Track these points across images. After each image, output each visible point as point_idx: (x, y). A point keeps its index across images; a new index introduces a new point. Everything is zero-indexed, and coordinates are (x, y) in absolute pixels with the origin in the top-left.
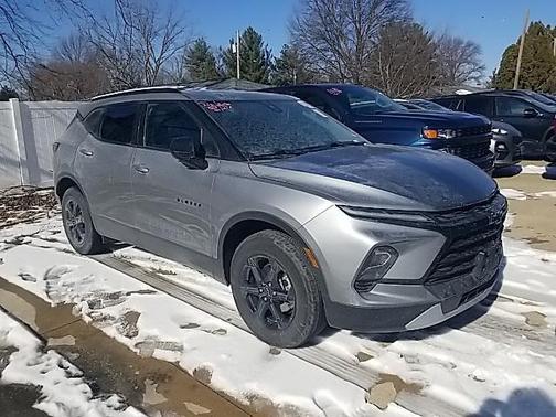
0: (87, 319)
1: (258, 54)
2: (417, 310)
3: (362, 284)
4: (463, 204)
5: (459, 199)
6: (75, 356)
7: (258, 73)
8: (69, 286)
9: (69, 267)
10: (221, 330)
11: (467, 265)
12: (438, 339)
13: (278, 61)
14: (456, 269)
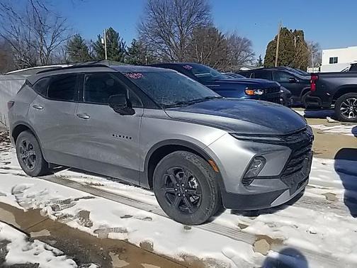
0: (54, 218)
1: (117, 45)
3: (246, 180)
6: (54, 242)
7: (117, 57)
9: (27, 185)
10: (147, 218)
11: (300, 166)
12: (282, 212)
13: (129, 49)
14: (295, 169)
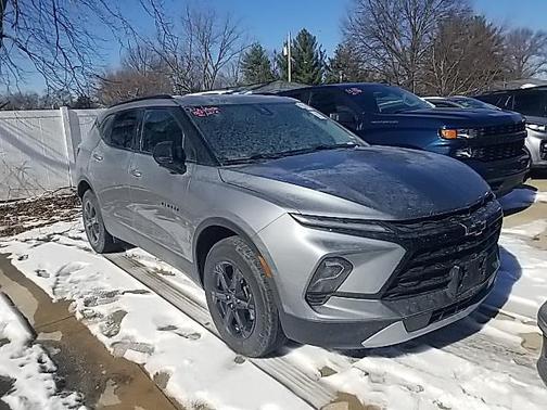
0: (79, 316)
1: (311, 55)
2: (375, 326)
3: (315, 297)
4: (432, 213)
5: (429, 208)
6: (56, 351)
7: (311, 75)
8: (76, 283)
9: (83, 264)
10: (197, 334)
11: (439, 280)
13: (332, 61)
14: (423, 284)
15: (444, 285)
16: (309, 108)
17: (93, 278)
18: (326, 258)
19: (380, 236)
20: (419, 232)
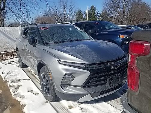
2: (81, 96)
4: (100, 61)
8: (11, 76)
10: (38, 93)
11: (103, 82)
15: (105, 84)
16: (78, 28)
17: (16, 75)
18: (66, 74)
19: (83, 68)
20: (96, 67)
